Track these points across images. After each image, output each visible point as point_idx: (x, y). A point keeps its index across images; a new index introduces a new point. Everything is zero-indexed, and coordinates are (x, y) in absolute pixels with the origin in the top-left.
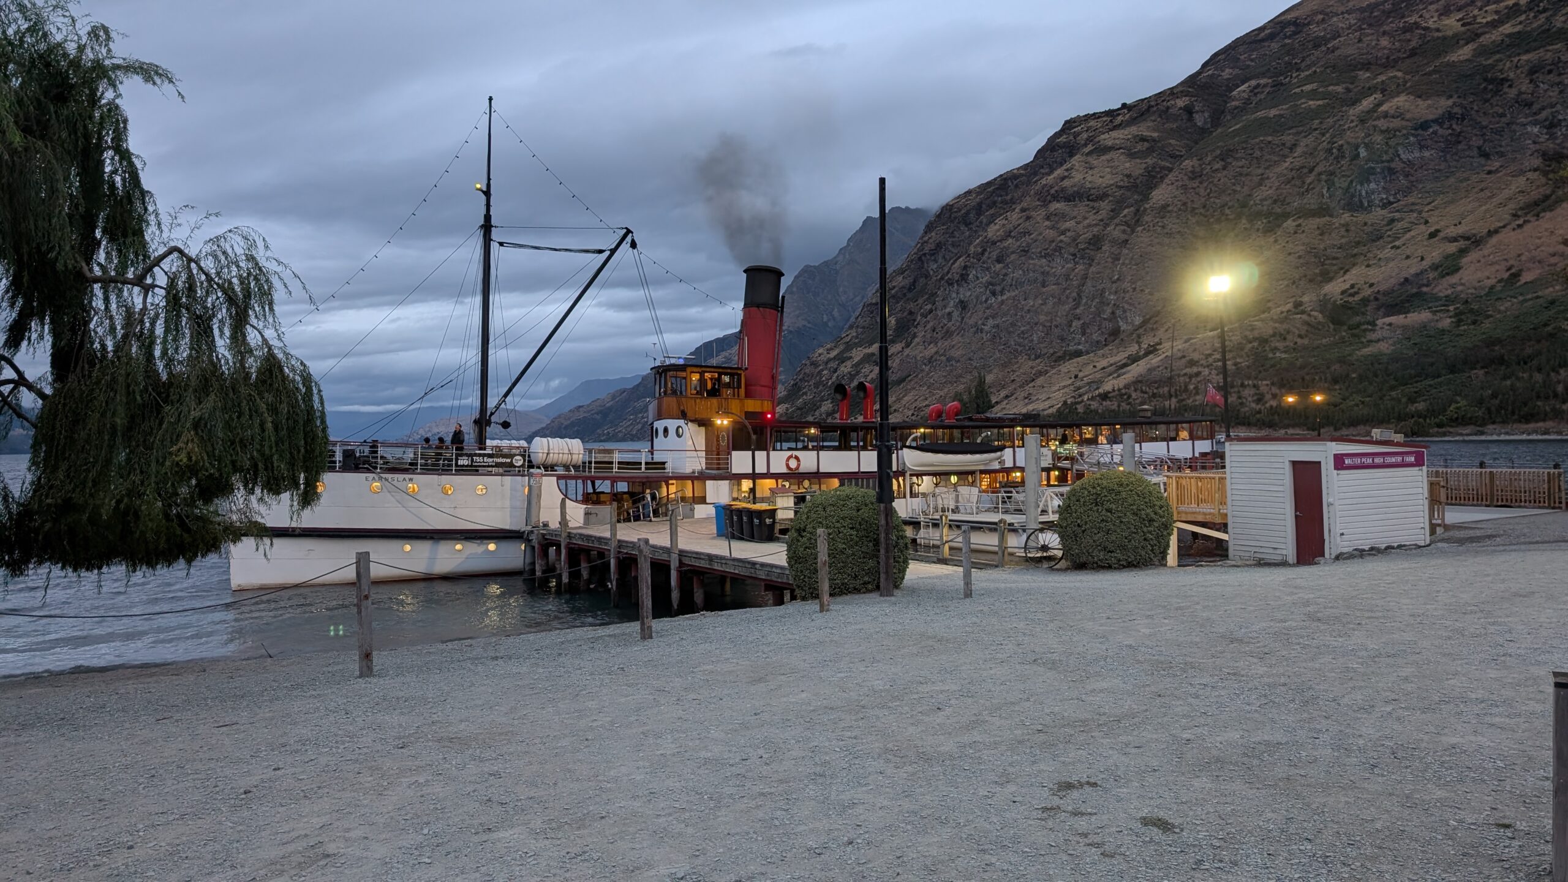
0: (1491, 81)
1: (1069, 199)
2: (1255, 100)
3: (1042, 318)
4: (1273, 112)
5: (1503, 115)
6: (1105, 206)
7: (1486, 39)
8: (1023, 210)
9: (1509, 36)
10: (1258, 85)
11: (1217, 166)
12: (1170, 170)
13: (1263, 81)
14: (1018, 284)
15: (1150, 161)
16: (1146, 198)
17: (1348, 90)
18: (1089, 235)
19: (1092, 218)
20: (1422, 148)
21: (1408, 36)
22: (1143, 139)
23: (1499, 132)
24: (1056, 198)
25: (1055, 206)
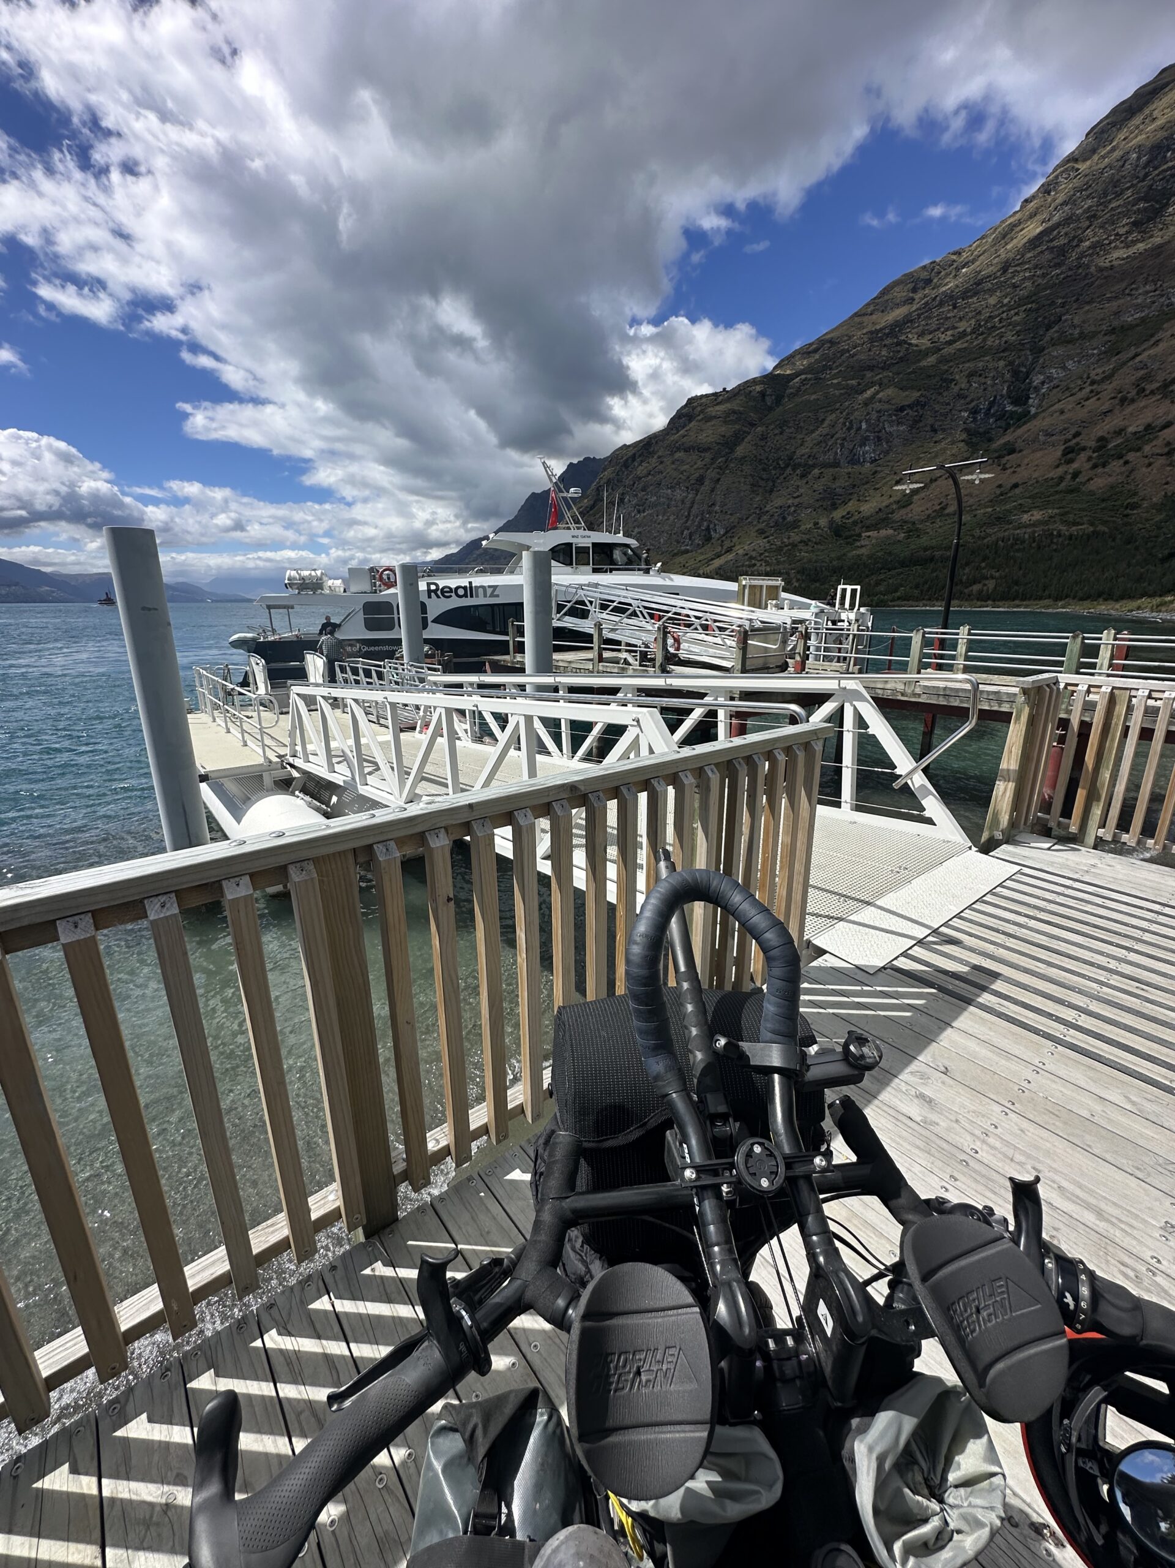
0: (945, 380)
1: (687, 450)
2: (803, 388)
3: (667, 528)
4: (813, 397)
5: (948, 404)
6: (708, 456)
7: (945, 352)
8: (659, 457)
9: (959, 350)
10: (806, 379)
11: (777, 432)
12: (749, 433)
13: (809, 376)
14: (654, 505)
15: (737, 427)
16: (732, 451)
17: (859, 384)
18: (697, 475)
19: (699, 464)
20: (899, 423)
21: (898, 348)
22: (734, 412)
23: (946, 415)
24: (678, 449)
25: (678, 455)
